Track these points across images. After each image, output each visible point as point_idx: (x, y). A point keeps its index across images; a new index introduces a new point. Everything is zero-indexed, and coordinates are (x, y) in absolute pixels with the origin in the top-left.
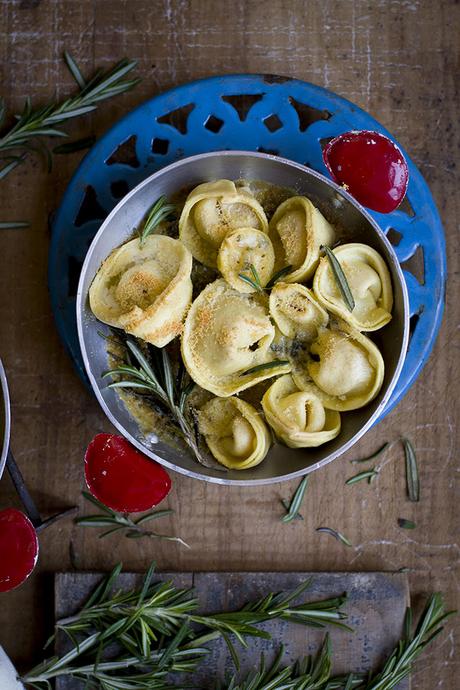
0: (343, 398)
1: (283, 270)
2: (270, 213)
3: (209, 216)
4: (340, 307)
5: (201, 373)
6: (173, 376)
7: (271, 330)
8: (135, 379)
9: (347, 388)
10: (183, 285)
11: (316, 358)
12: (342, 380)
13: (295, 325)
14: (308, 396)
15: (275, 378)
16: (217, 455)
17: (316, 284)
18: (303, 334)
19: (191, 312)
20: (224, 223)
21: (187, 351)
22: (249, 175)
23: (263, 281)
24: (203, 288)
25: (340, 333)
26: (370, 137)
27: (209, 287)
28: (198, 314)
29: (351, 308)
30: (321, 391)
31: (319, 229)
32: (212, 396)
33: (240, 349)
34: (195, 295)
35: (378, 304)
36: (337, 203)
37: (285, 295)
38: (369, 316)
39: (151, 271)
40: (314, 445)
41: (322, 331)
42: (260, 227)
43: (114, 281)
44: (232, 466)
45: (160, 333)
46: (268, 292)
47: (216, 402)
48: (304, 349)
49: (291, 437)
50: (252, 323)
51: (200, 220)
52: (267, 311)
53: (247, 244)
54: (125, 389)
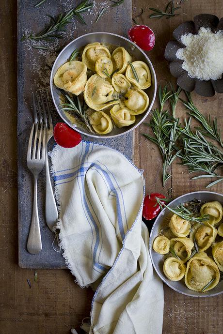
0: (136, 111)
1: (116, 70)
2: (111, 53)
3: (92, 54)
4: (135, 81)
5: (90, 104)
7: (113, 89)
8: (68, 107)
9: (137, 107)
10: (84, 76)
11: (127, 99)
12: (136, 104)
13: (120, 88)
14: (125, 110)
15: (114, 105)
16: (96, 130)
17: (126, 74)
18: (123, 91)
19: (87, 84)
20: (97, 56)
21: (86, 96)
22: (104, 40)
23: (110, 74)
24: (90, 77)
25: (135, 90)
26: (143, 27)
27: (92, 76)
28: (89, 84)
29: (138, 82)
30: (129, 109)
31: (127, 57)
32: (94, 111)
33: (103, 95)
34: (88, 79)
35: (147, 81)
36: (133, 49)
37: (117, 77)
38: (144, 85)
39: (74, 72)
40: (127, 125)
41: (129, 89)
42: (108, 57)
43: (61, 76)
44: (101, 133)
45: (78, 90)
46: (111, 79)
47: (95, 113)
48: (123, 96)
49: (120, 122)
50: (107, 87)
51: (89, 55)
52: (111, 84)
53: (104, 62)
54: (66, 110)
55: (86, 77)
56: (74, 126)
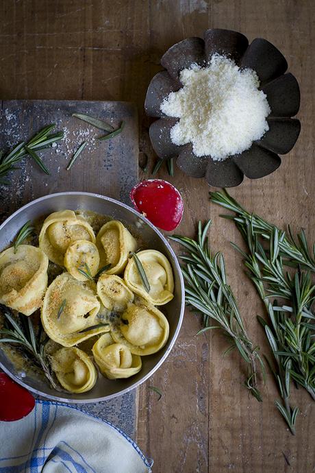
0: (143, 347)
1: (105, 267)
2: (96, 231)
3: (59, 233)
4: (141, 290)
5: (53, 331)
6: (35, 334)
7: (98, 304)
8: (10, 337)
9: (146, 341)
10: (42, 277)
11: (126, 322)
12: (143, 335)
13: (113, 301)
14: (121, 347)
15: (100, 335)
16: (63, 384)
17: (126, 275)
18: (118, 307)
19: (48, 293)
20: (68, 237)
21: (45, 317)
22: (83, 207)
23: (93, 274)
24: (54, 278)
25: (141, 306)
26: (159, 183)
27: (59, 278)
28: (52, 294)
29: (148, 291)
30: (129, 343)
31: (128, 241)
32: (60, 347)
33: (78, 317)
34: (49, 282)
35: (165, 288)
36: (139, 225)
37: (107, 282)
38: (159, 296)
39: (21, 268)
40: (126, 377)
41: (130, 305)
42: (90, 240)
44: (74, 391)
45: (29, 306)
46: (96, 282)
47: (63, 351)
48: (118, 317)
49: (111, 371)
50: (86, 299)
51: (53, 236)
52: (95, 293)
53: (82, 250)
54: (5, 344)
55: (46, 278)
56: (19, 378)
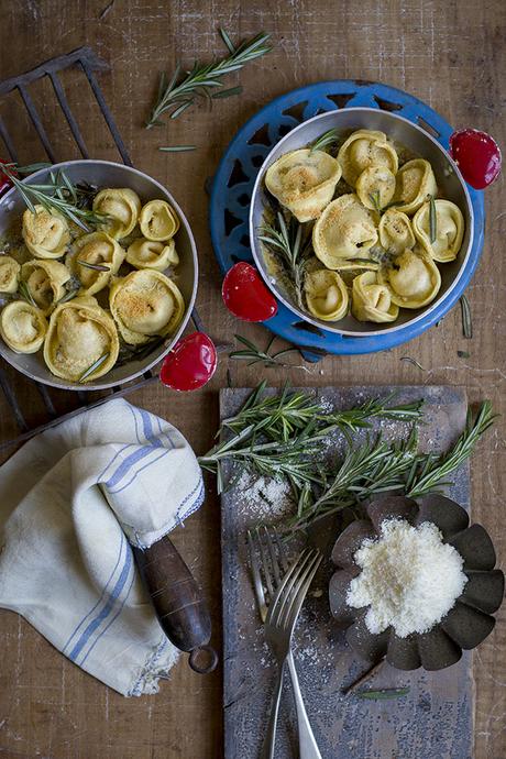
0: (405, 299)
1: (397, 202)
2: (400, 166)
3: (362, 152)
4: (426, 239)
6: (301, 242)
7: (376, 237)
8: (274, 237)
9: (412, 292)
10: (328, 189)
11: (397, 268)
13: (391, 240)
14: (383, 289)
15: (365, 270)
16: (310, 307)
17: (416, 217)
18: (394, 249)
19: (329, 208)
20: (370, 158)
21: (317, 231)
22: (396, 133)
23: (382, 206)
24: (341, 195)
25: (419, 255)
26: (484, 137)
27: (345, 197)
28: (334, 209)
29: (432, 242)
30: (392, 290)
31: (429, 184)
32: (323, 266)
33: (351, 242)
34: (335, 198)
35: (450, 247)
36: (447, 173)
37: (396, 215)
38: (442, 253)
39: (312, 172)
40: (378, 321)
41: (408, 251)
42: (391, 169)
43: (284, 171)
44: (318, 316)
45: (304, 213)
46: (381, 215)
47: (322, 272)
48: (391, 260)
50: (366, 228)
51: (356, 152)
52: (377, 226)
53: (379, 175)
54: (265, 243)
55: (333, 192)
56: (271, 281)
